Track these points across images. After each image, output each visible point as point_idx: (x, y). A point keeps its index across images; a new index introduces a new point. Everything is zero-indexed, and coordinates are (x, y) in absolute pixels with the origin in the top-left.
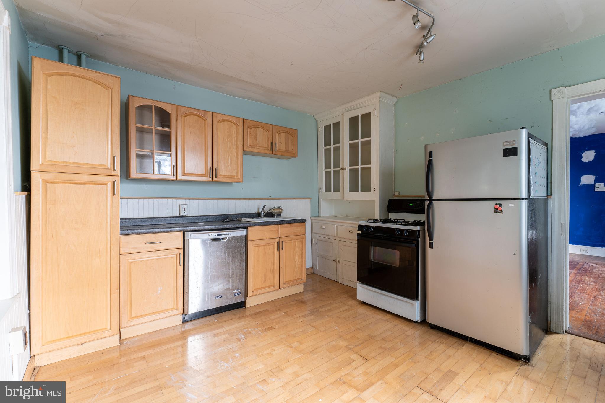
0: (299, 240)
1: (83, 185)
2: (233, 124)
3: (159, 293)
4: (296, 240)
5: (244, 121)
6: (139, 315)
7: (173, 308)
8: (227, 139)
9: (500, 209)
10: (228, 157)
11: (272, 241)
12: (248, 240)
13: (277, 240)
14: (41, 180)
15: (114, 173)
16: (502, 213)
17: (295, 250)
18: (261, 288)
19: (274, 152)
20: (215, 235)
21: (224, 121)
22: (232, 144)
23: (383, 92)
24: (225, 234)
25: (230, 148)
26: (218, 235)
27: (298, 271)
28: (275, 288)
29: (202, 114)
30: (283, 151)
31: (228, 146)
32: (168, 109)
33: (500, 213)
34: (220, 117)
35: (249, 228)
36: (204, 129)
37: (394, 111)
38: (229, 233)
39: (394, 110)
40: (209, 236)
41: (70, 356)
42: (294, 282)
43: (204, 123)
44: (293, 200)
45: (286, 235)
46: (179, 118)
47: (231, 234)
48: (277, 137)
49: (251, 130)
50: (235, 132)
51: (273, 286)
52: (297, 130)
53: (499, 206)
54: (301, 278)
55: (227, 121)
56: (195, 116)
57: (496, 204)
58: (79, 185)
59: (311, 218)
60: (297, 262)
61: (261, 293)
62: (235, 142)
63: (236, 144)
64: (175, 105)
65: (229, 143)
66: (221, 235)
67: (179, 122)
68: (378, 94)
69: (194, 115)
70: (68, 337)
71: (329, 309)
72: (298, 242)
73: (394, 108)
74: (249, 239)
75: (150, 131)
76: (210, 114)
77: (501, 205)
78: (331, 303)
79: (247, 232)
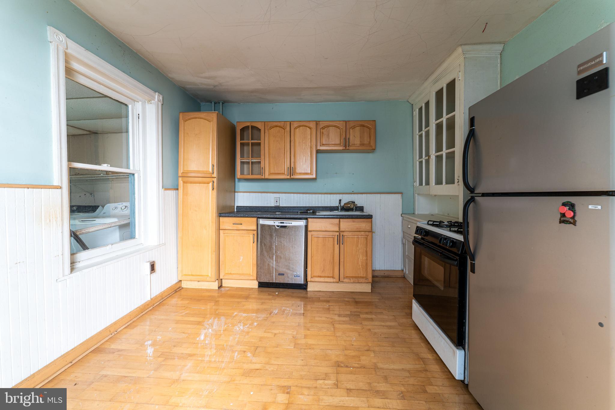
0: (363, 237)
1: (198, 184)
2: (308, 128)
3: (241, 260)
4: (360, 237)
5: (317, 123)
6: (230, 273)
7: (250, 274)
8: (303, 142)
9: (570, 214)
10: (303, 157)
11: (331, 233)
12: (308, 230)
13: (338, 234)
14: (182, 182)
15: (213, 176)
16: (574, 223)
17: (358, 246)
18: (320, 277)
19: (347, 148)
20: (279, 223)
21: (299, 127)
22: (307, 145)
23: (465, 44)
24: (287, 223)
25: (305, 149)
26: (281, 223)
27: (361, 269)
28: (335, 280)
29: (282, 124)
30: (358, 145)
31: (303, 148)
32: (259, 126)
33: (571, 223)
34: (296, 125)
35: (310, 220)
36: (284, 136)
37: (499, 65)
38: (291, 222)
39: (499, 62)
40: (274, 223)
41: (195, 287)
42: (357, 279)
43: (283, 131)
44: (379, 195)
45: (347, 230)
46: (266, 131)
47: (291, 223)
48: (351, 132)
49: (323, 130)
50: (309, 135)
51: (333, 278)
52: (375, 121)
53: (569, 209)
54: (365, 277)
55: (302, 126)
56: (277, 128)
57: (564, 204)
58: (197, 184)
59: (402, 215)
60: (361, 260)
61: (320, 281)
62: (309, 143)
63: (310, 145)
64: (263, 122)
65: (304, 144)
66: (283, 223)
67: (267, 134)
68: (460, 50)
69: (276, 126)
70: (192, 275)
71: (372, 319)
72: (362, 239)
73: (499, 60)
74: (310, 228)
75: (248, 144)
76: (288, 124)
77: (572, 207)
78: (382, 313)
79: (307, 222)
